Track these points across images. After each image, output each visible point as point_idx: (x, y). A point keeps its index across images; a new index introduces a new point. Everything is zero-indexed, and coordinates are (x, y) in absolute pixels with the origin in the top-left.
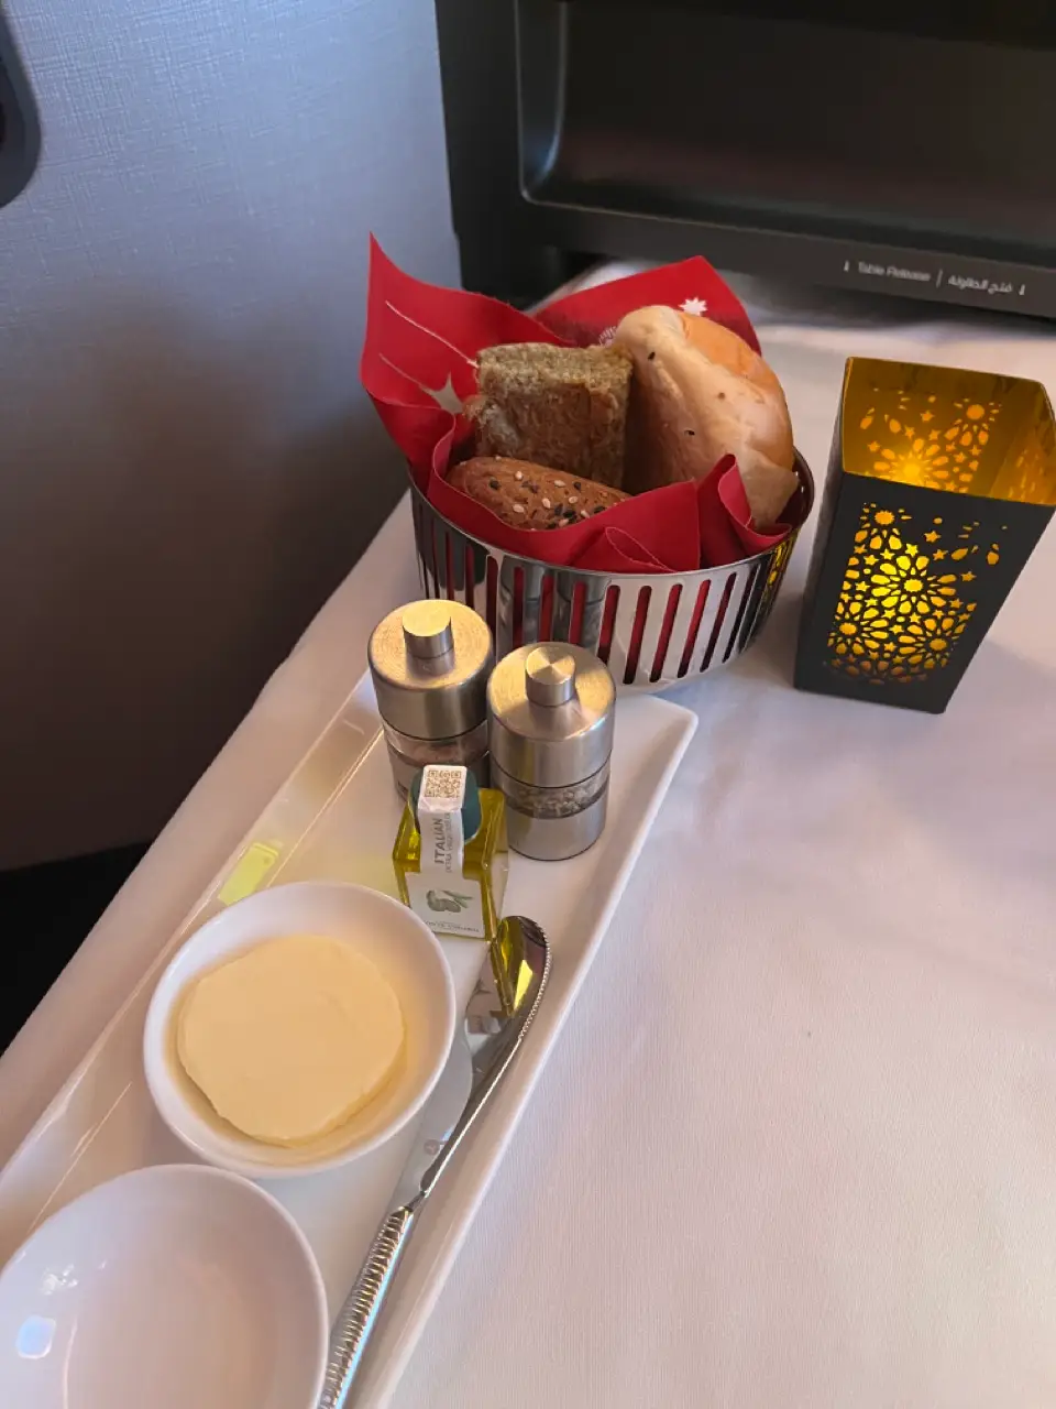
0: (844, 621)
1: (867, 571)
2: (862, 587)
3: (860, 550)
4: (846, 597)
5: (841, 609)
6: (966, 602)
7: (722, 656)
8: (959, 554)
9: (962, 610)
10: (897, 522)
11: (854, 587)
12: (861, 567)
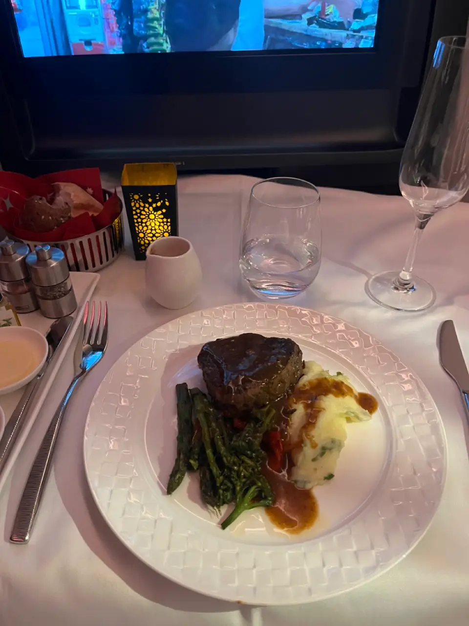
0: (139, 233)
1: (139, 215)
2: (139, 220)
3: (134, 208)
4: (136, 224)
5: (137, 229)
6: (167, 218)
7: (112, 256)
8: (159, 204)
9: (167, 222)
10: (140, 198)
11: (137, 221)
12: (136, 214)
